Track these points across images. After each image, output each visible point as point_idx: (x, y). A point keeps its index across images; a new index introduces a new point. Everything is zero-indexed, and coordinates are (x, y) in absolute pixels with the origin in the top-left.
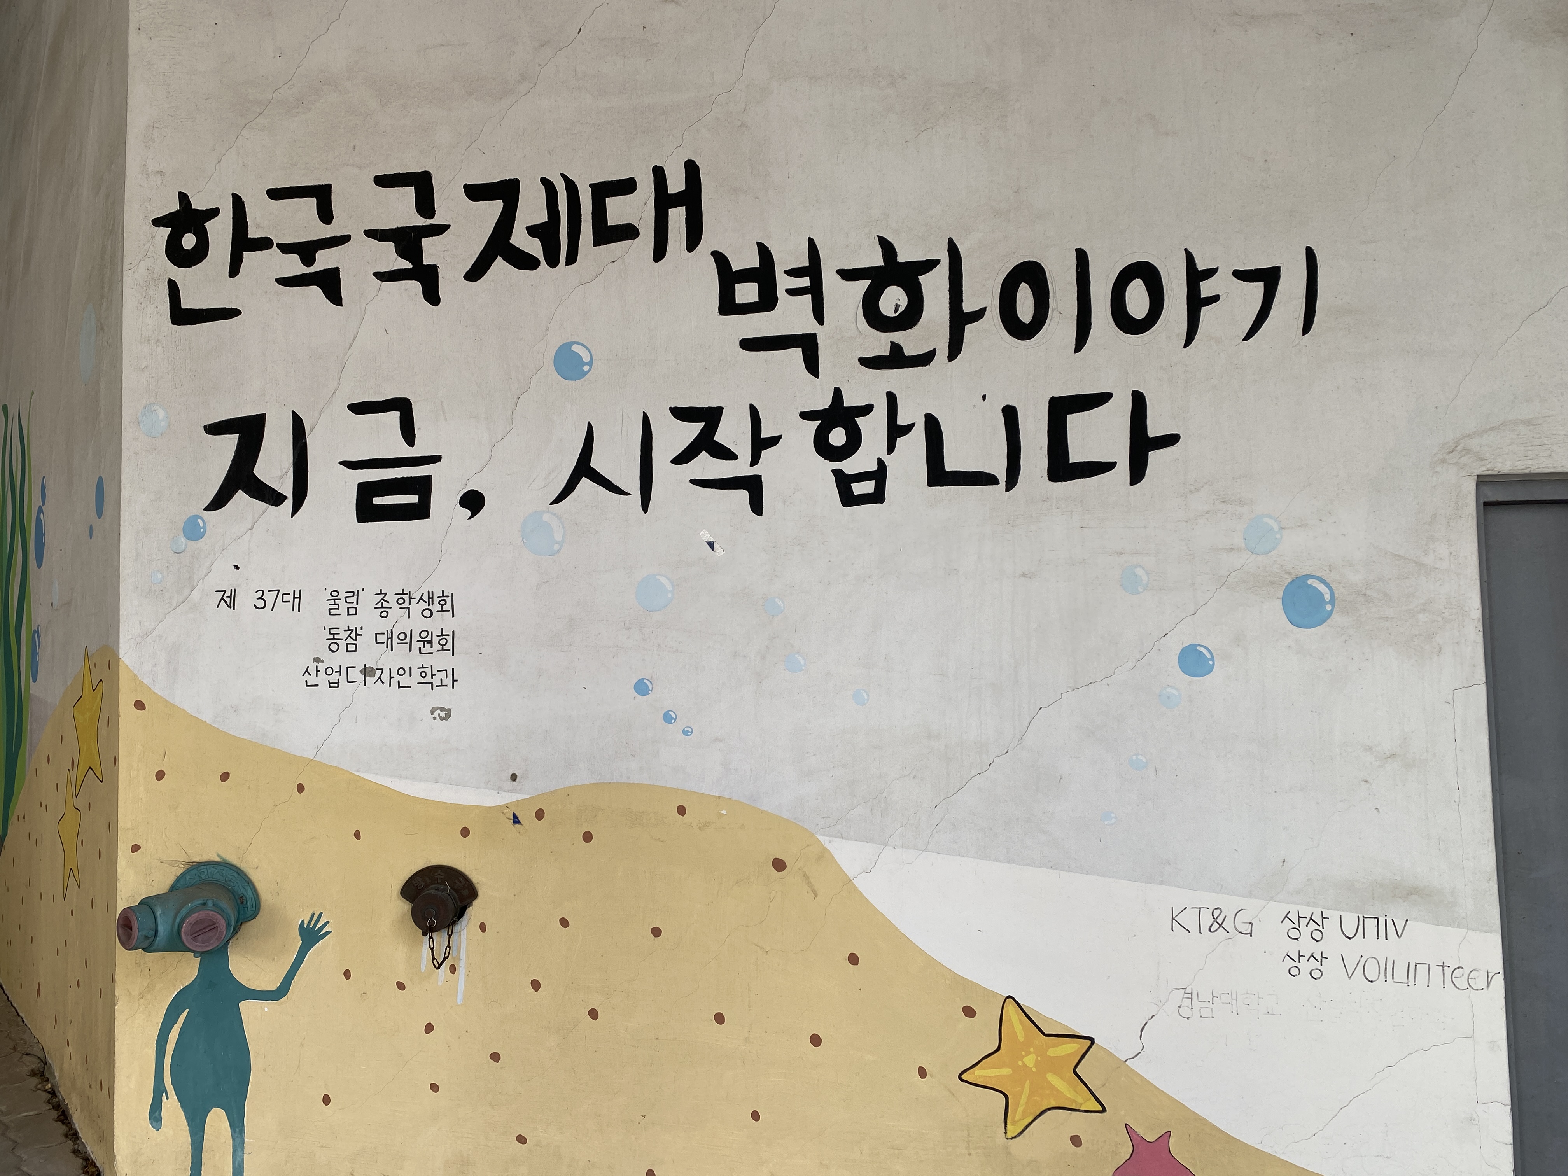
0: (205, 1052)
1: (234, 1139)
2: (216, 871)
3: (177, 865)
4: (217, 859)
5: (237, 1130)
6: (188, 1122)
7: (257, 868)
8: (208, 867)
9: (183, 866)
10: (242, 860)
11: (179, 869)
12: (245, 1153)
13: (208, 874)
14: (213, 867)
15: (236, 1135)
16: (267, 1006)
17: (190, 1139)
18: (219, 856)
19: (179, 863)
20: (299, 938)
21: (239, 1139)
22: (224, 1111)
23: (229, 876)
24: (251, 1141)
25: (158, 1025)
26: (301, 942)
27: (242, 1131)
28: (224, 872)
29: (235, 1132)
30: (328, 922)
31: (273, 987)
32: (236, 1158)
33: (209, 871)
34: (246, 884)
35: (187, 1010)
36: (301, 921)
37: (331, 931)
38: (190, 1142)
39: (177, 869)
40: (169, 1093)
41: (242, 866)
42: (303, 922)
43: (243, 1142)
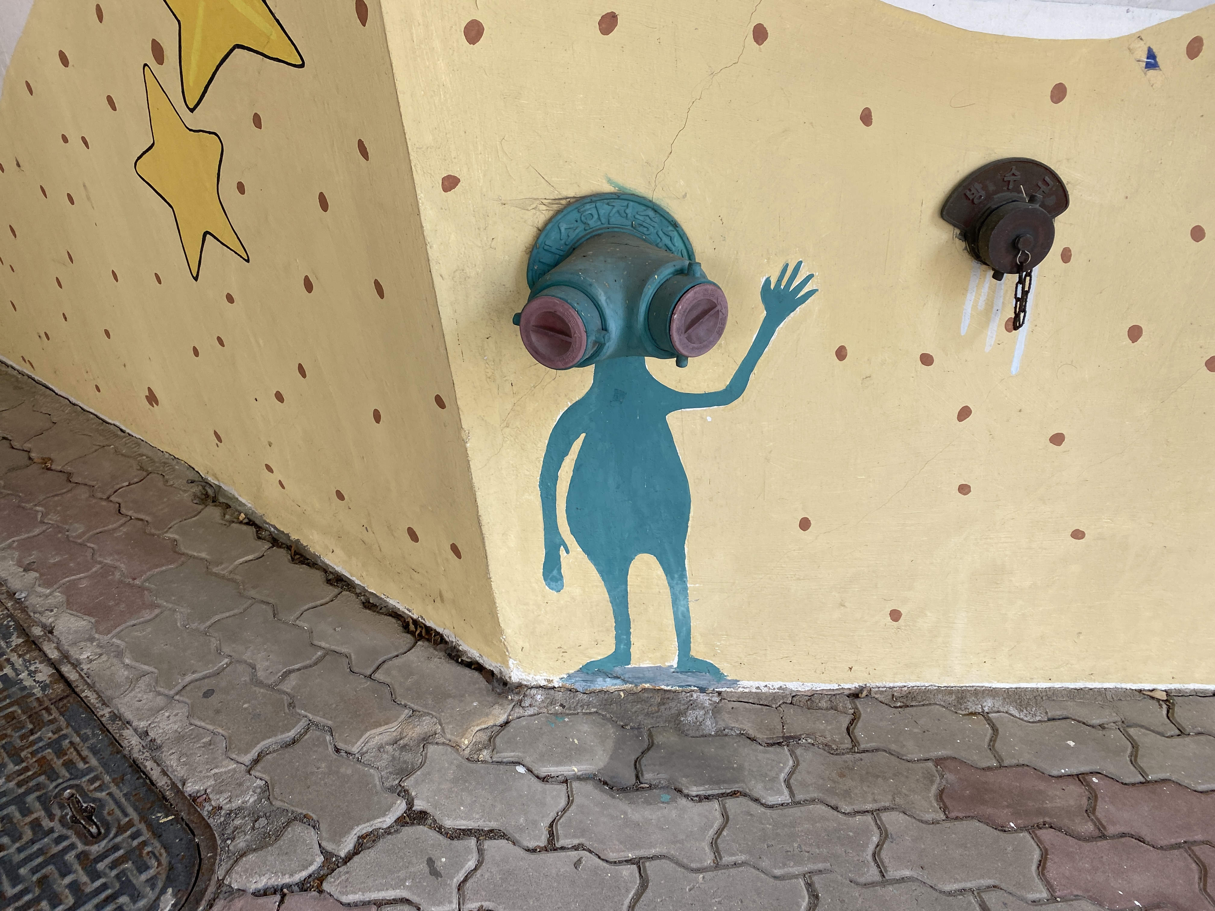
0: (618, 488)
1: (671, 587)
2: (615, 210)
3: (534, 206)
4: (608, 188)
5: (676, 576)
6: (602, 576)
7: (685, 196)
8: (598, 204)
9: (544, 207)
10: (656, 186)
11: (538, 213)
12: (689, 600)
13: (599, 218)
14: (608, 204)
15: (675, 582)
16: (709, 414)
17: (608, 596)
18: (610, 181)
19: (538, 202)
20: (762, 306)
21: (680, 586)
22: (655, 556)
23: (637, 216)
24: (697, 585)
25: (539, 461)
26: (765, 312)
27: (683, 577)
28: (628, 211)
29: (672, 578)
30: (810, 277)
31: (720, 386)
32: (677, 608)
33: (602, 212)
34: (671, 228)
35: (583, 435)
36: (764, 279)
37: (817, 290)
38: (609, 599)
39: (535, 214)
40: (569, 546)
41: (658, 196)
42: (768, 281)
43: (686, 589)
